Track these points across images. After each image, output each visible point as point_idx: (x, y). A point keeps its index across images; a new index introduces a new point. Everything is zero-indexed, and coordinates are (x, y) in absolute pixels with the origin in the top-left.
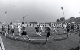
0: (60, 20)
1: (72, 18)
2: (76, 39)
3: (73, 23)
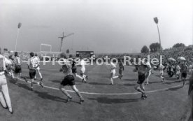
0: (150, 50)
1: (178, 46)
3: (182, 58)
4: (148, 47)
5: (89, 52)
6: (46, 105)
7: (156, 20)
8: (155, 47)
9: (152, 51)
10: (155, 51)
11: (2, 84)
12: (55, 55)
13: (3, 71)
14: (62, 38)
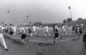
0: (67, 21)
1: (80, 19)
3: (82, 25)
4: (66, 20)
5: (40, 23)
6: (24, 48)
7: (70, 8)
8: (70, 20)
9: (68, 22)
10: (69, 22)
11: (2, 38)
12: (25, 25)
13: (2, 33)
14: (28, 17)
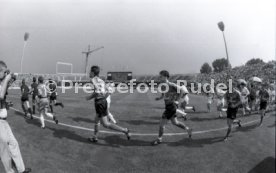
0: (213, 69)
1: (254, 62)
2: (260, 144)
5: (126, 73)
12: (78, 78)
14: (88, 54)
